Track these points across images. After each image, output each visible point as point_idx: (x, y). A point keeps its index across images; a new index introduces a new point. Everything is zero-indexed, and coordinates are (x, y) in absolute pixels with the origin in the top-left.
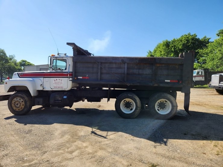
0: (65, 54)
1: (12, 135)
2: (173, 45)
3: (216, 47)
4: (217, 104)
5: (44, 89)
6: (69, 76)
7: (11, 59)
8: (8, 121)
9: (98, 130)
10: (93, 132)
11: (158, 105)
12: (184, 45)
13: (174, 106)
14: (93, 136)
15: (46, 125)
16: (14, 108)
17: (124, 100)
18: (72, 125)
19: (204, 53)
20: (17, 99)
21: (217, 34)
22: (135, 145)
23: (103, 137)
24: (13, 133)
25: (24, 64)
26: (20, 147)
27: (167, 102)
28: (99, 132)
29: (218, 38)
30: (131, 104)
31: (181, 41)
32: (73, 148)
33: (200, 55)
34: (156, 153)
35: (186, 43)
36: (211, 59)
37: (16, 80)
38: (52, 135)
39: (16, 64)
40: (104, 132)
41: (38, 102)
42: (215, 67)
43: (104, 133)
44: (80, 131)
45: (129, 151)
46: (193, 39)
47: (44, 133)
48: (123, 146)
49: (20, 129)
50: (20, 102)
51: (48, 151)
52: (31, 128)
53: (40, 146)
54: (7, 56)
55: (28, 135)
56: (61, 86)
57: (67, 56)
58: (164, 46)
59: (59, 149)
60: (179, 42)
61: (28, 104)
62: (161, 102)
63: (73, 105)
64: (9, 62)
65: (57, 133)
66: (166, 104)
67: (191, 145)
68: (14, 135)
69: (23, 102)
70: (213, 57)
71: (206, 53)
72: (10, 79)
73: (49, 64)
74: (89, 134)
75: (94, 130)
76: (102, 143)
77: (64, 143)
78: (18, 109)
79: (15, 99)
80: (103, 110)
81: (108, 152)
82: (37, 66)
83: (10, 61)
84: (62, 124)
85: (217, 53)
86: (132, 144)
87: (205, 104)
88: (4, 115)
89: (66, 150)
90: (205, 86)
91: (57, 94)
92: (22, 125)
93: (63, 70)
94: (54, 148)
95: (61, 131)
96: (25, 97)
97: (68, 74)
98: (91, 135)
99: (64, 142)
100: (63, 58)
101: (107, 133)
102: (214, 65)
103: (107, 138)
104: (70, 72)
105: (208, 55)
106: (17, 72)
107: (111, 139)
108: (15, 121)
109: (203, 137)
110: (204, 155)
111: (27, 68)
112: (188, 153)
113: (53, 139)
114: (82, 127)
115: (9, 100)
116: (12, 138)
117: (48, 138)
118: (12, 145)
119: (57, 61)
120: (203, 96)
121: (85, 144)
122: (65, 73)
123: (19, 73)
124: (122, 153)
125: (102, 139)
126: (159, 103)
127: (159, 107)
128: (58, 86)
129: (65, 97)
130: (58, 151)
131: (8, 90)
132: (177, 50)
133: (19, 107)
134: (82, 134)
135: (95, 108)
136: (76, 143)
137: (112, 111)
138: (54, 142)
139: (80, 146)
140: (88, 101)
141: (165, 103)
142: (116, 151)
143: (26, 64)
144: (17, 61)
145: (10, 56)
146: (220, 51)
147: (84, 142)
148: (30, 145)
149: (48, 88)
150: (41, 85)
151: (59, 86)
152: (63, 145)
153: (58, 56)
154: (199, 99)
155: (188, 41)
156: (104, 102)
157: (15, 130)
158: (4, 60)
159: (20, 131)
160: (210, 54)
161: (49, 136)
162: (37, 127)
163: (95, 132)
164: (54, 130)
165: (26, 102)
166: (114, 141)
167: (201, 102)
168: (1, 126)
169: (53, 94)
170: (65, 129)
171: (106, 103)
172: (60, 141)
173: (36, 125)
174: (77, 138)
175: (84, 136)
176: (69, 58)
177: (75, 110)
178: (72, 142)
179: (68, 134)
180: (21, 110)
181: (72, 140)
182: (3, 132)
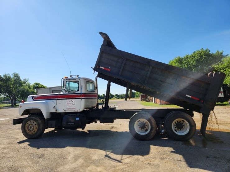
0: (78, 76)
1: (25, 159)
2: (186, 62)
5: (56, 111)
6: (81, 97)
7: (25, 83)
8: (21, 145)
9: (112, 154)
10: (106, 156)
11: (175, 125)
12: (197, 60)
13: (193, 126)
14: (107, 160)
15: (58, 149)
16: (28, 132)
17: (139, 120)
18: (85, 148)
19: (220, 68)
20: (30, 122)
22: (153, 170)
23: (118, 161)
24: (26, 158)
25: (37, 87)
27: (184, 121)
30: (146, 124)
31: (194, 57)
33: (216, 70)
35: (200, 59)
37: (30, 103)
38: (65, 159)
39: (29, 87)
40: (118, 155)
41: (51, 125)
43: (118, 157)
44: (93, 154)
46: (205, 55)
47: (57, 157)
49: (33, 153)
50: (33, 126)
52: (44, 153)
54: (21, 80)
55: (41, 160)
56: (74, 107)
57: (80, 77)
58: (176, 63)
60: (192, 58)
61: (41, 126)
62: (177, 121)
63: (85, 127)
64: (23, 86)
65: (70, 157)
66: (183, 124)
68: (27, 160)
69: (37, 125)
71: (222, 68)
72: (24, 103)
73: (63, 85)
74: (103, 158)
75: (108, 153)
76: (117, 168)
77: (78, 168)
78: (32, 132)
79: (29, 122)
80: (117, 132)
82: (50, 88)
84: (73, 147)
86: (149, 168)
87: (227, 123)
88: (17, 139)
90: (225, 103)
91: (70, 116)
92: (34, 150)
93: (75, 91)
95: (74, 155)
96: (38, 120)
97: (80, 95)
98: (104, 159)
99: (78, 167)
100: (75, 80)
101: (122, 156)
103: (121, 162)
104: (82, 93)
105: (225, 70)
106: (31, 96)
107: (126, 164)
108: (28, 145)
111: (39, 90)
113: (66, 164)
114: (95, 150)
115: (23, 123)
116: (26, 163)
117: (60, 163)
119: (70, 82)
120: (223, 114)
121: (99, 169)
122: (78, 95)
123: (33, 96)
125: (117, 163)
126: (175, 123)
127: (176, 128)
128: (70, 108)
129: (78, 119)
131: (23, 114)
132: (191, 66)
133: (32, 131)
134: (95, 157)
135: (108, 130)
136: (89, 168)
137: (126, 132)
138: (67, 167)
139: (94, 171)
140: (101, 122)
141: (182, 123)
143: (39, 87)
144: (31, 84)
145: (24, 80)
147: (97, 166)
148: (43, 170)
149: (60, 110)
150: (54, 107)
151: (72, 108)
152: (77, 170)
153: (71, 78)
154: (219, 117)
155: (201, 56)
156: (117, 123)
157: (28, 154)
158: (18, 84)
159: (33, 156)
160: (227, 69)
161: (62, 161)
162: (50, 151)
163: (109, 155)
164: (67, 154)
165: (39, 125)
166: (130, 166)
167: (222, 120)
168: (14, 150)
169: (66, 115)
170: (78, 152)
171: (119, 124)
172: (73, 166)
173: (49, 149)
174: (90, 162)
175: (98, 160)
176: (81, 80)
177: (88, 132)
178: (86, 167)
179: (81, 158)
180: (34, 133)
181: (85, 164)
182: (16, 157)
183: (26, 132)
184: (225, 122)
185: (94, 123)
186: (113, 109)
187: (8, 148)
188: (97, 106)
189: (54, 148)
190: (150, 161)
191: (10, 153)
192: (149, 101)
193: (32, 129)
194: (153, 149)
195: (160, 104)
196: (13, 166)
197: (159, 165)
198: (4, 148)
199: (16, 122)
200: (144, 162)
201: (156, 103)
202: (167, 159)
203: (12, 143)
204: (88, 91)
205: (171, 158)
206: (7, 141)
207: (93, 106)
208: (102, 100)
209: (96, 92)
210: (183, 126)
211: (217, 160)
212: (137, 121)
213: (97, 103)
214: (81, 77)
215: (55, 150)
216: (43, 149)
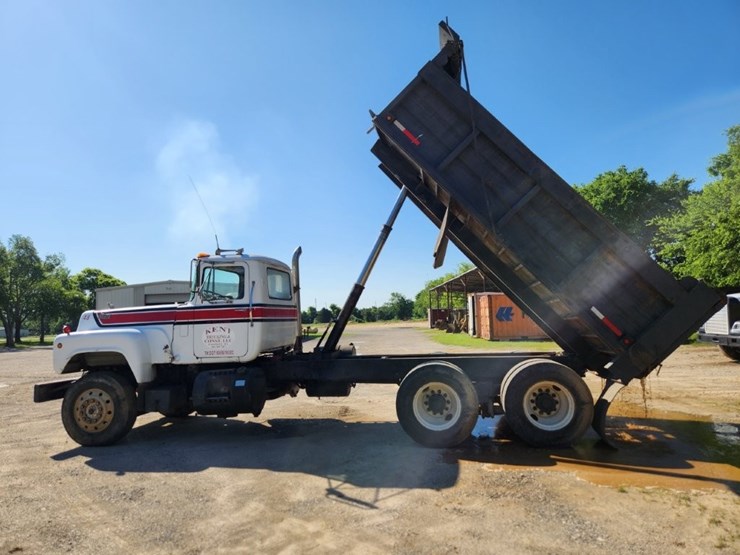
0: (240, 252)
1: (84, 505)
3: (713, 207)
4: (727, 396)
5: (173, 358)
6: (251, 318)
7: (51, 268)
8: (65, 464)
9: (347, 485)
10: (331, 491)
11: (532, 401)
12: (606, 203)
13: (583, 403)
14: (334, 502)
15: (184, 474)
16: (82, 424)
17: (425, 387)
18: (266, 471)
19: (674, 228)
20: (91, 394)
21: (711, 170)
22: (467, 526)
23: (365, 504)
24: (88, 500)
25: (93, 282)
26: (117, 538)
27: (559, 389)
28: (349, 490)
29: (714, 180)
30: (447, 398)
31: (598, 192)
32: (278, 537)
33: (663, 234)
34: (531, 548)
35: (615, 198)
36: (700, 248)
37: (88, 335)
38: (207, 501)
39: (65, 282)
40: (366, 490)
41: (157, 402)
42: (717, 274)
43: (367, 494)
44: (291, 487)
45: (450, 543)
46: (633, 185)
47: (181, 497)
48: (431, 530)
49: (107, 487)
50: (100, 405)
51: (202, 548)
52: (139, 485)
53: (177, 536)
54: (38, 260)
55: (135, 504)
56: (228, 347)
57: (247, 256)
59: (237, 542)
60: (591, 197)
61: (126, 408)
62: (540, 390)
63: (263, 410)
64: (45, 278)
65: (222, 497)
66: (557, 398)
67: (641, 522)
68: (93, 506)
69: (111, 404)
70: (707, 240)
71: (680, 227)
74: (320, 496)
75: (335, 484)
76: (366, 523)
77: (250, 526)
78: (95, 425)
79: (86, 395)
80: (359, 423)
81: (385, 546)
82: (137, 288)
83: (47, 274)
84: (235, 470)
85: (716, 227)
86: (457, 522)
87: (687, 397)
88: (47, 446)
89: (258, 544)
91: (215, 374)
92: (110, 477)
93: (231, 297)
94: (219, 540)
95: (234, 490)
96: (115, 387)
97: (248, 310)
98: (326, 500)
99: (249, 523)
100: (233, 262)
101: (378, 492)
102: (712, 267)
103: (376, 508)
104: (254, 305)
105: (689, 236)
106: (90, 312)
107: (390, 511)
108: (87, 463)
109: (676, 496)
110: (679, 549)
111: (103, 295)
112: (628, 543)
113: (213, 515)
114: (297, 477)
115: (68, 397)
116: (91, 514)
117: (196, 513)
118: (93, 535)
119: (216, 271)
120: (681, 370)
121: (312, 527)
122: (240, 309)
124: (427, 549)
125: (364, 511)
126: (534, 394)
127: (535, 408)
128: (218, 349)
129: (240, 383)
130: (232, 547)
131: (66, 367)
133: (97, 420)
134: (300, 496)
135: (333, 417)
136: (284, 525)
137: (388, 424)
138: (217, 522)
139: (298, 531)
140: (310, 394)
141: (554, 395)
142: (411, 544)
143: (100, 283)
144: (71, 274)
145: (48, 258)
146: (726, 221)
147: (308, 519)
148: (145, 531)
149: (186, 358)
150: (167, 347)
151: (220, 349)
152: (247, 531)
153: (218, 256)
154: (668, 379)
155: (618, 191)
156: (358, 398)
157: (93, 489)
158: (28, 271)
159: (109, 493)
160: (694, 231)
161: (200, 506)
162: (159, 481)
163: (339, 490)
164: (213, 489)
165: (117, 403)
166: (402, 516)
167: (675, 389)
168: (46, 479)
169: (204, 373)
170: (244, 482)
171: (364, 400)
172: (236, 518)
173: (154, 475)
174: (285, 508)
175: (308, 504)
176: (250, 263)
177: (269, 426)
178: (273, 522)
179: (257, 498)
180: (102, 427)
181: (270, 514)
182: (56, 497)
183: (76, 425)
184: (682, 392)
185: (288, 396)
186: (348, 354)
187: (24, 473)
188: (299, 345)
189: (169, 471)
190: (460, 504)
191: (33, 488)
192: (458, 331)
193: (95, 416)
194: (467, 471)
195: (492, 340)
196: (53, 524)
197: (484, 512)
198: (14, 474)
199: (45, 393)
200: (440, 506)
201: (479, 337)
202: (509, 498)
203: (34, 460)
204: (271, 298)
205: (520, 495)
206: (18, 452)
207: (286, 344)
208: (308, 325)
209: (293, 302)
210: (557, 402)
211: (648, 497)
212: (421, 389)
213: (297, 334)
214: (251, 256)
215: (175, 478)
216: (136, 474)
